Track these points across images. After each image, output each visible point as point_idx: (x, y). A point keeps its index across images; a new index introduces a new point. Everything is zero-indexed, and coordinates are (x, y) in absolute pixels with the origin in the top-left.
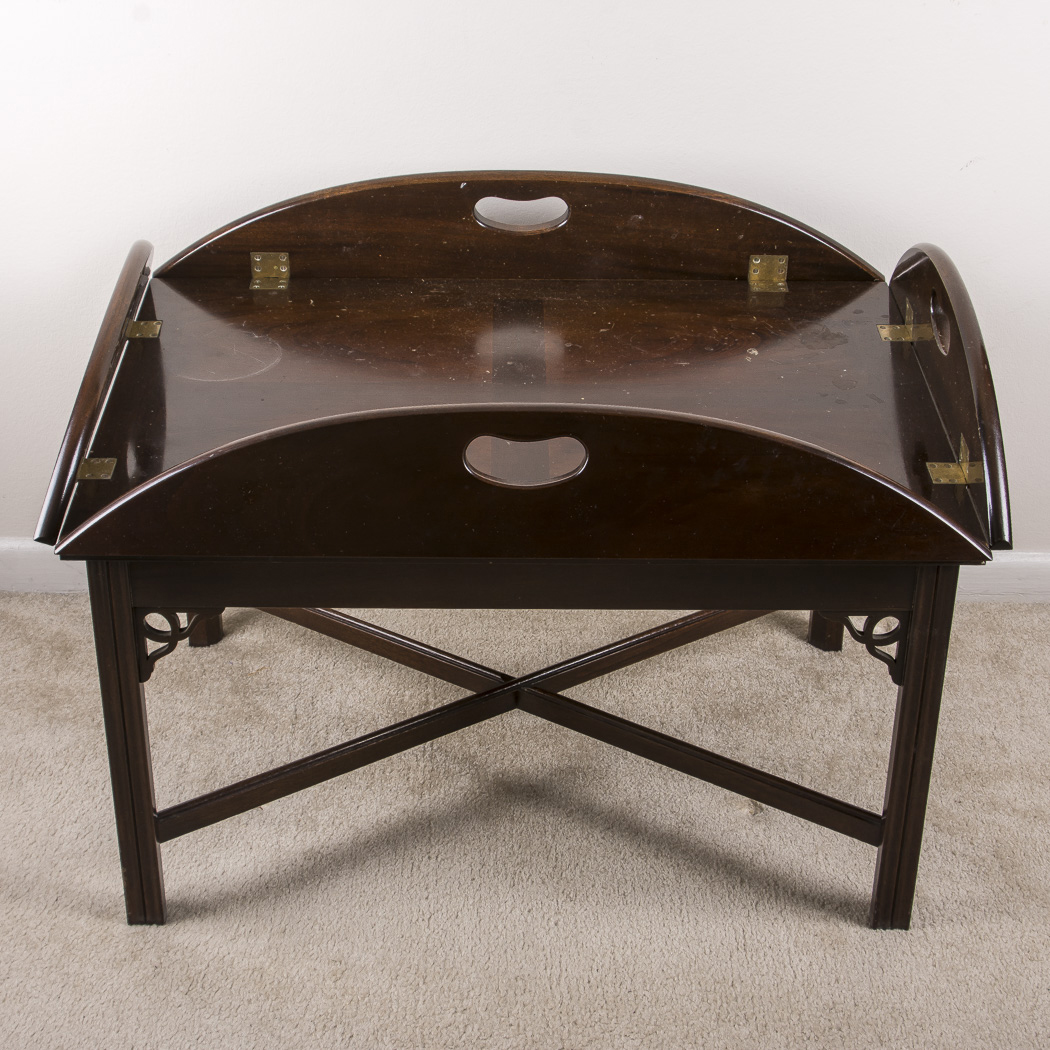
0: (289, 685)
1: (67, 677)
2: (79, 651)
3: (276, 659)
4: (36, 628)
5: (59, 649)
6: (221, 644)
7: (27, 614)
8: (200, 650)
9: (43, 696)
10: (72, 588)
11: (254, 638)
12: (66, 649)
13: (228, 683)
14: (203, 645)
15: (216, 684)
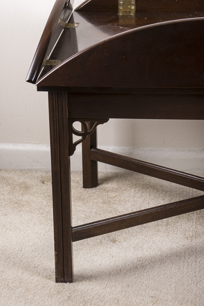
0: (129, 201)
1: (27, 197)
2: (33, 188)
3: (123, 193)
4: (13, 180)
5: (23, 188)
6: (98, 187)
7: (9, 176)
8: (88, 189)
9: (16, 203)
10: (29, 168)
11: (113, 185)
12: (27, 188)
13: (101, 200)
14: (89, 188)
15: (96, 201)
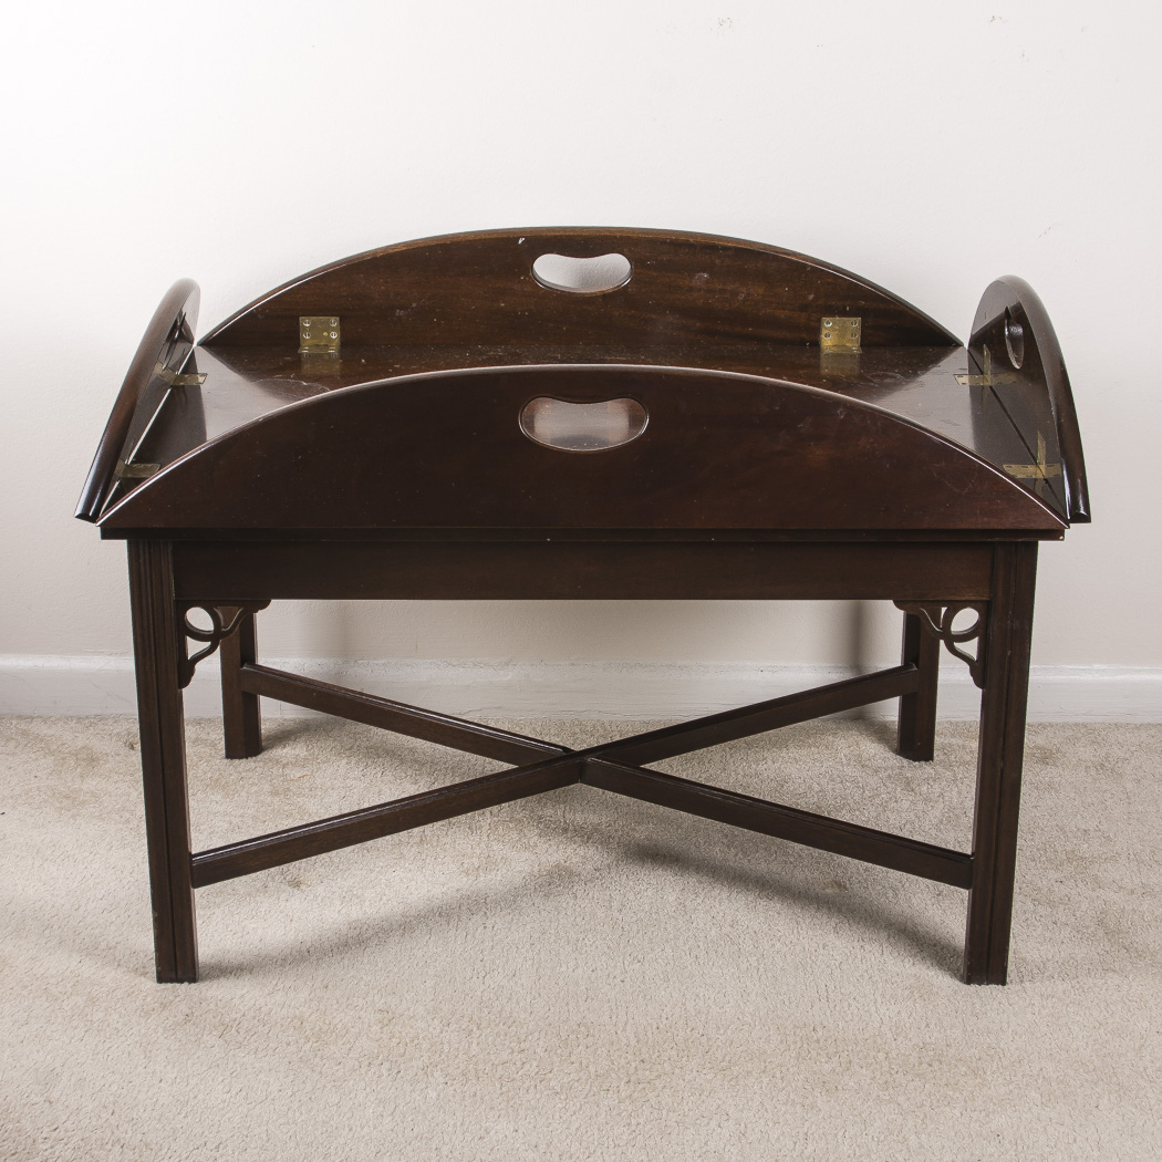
0: (333, 789)
1: (94, 783)
2: (106, 762)
3: (320, 768)
4: (60, 743)
5: (84, 760)
6: (260, 756)
7: (50, 732)
8: (237, 761)
9: (67, 797)
10: (99, 712)
11: (297, 751)
12: (93, 761)
13: (267, 787)
14: (240, 758)
15: (255, 788)
